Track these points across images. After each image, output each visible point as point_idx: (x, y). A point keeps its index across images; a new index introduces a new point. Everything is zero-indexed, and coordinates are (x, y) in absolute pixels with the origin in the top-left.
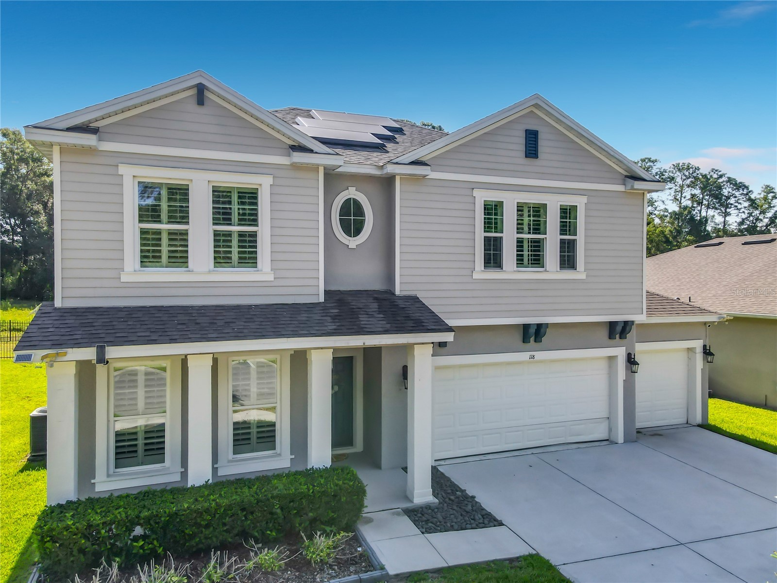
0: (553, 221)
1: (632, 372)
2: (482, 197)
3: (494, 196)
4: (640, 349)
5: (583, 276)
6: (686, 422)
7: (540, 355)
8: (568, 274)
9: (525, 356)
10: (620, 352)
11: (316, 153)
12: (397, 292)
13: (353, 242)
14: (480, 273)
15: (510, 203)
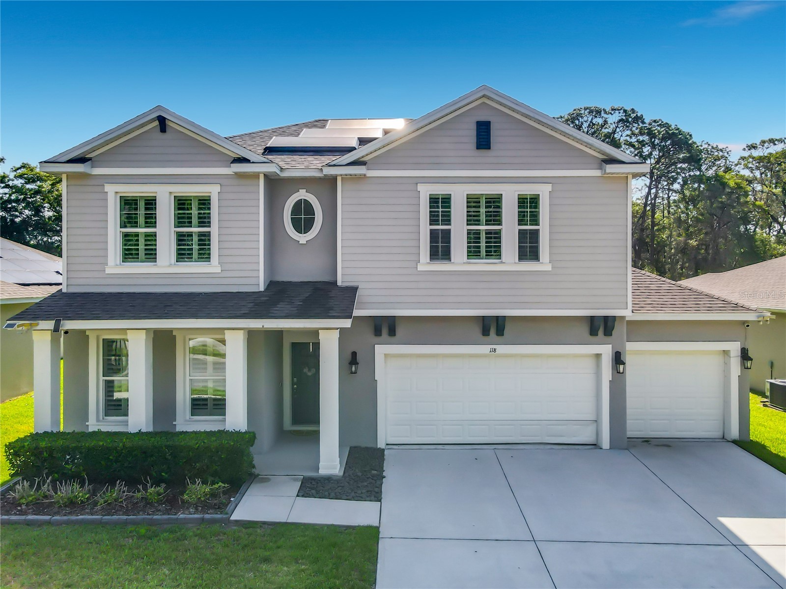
0: (509, 211)
1: (617, 373)
2: (426, 191)
3: (440, 190)
4: (631, 348)
5: (548, 268)
6: (722, 437)
7: (501, 349)
8: (529, 266)
9: (485, 349)
10: (606, 350)
11: (253, 163)
12: (339, 283)
13: (303, 238)
14: (425, 263)
15: (459, 196)
